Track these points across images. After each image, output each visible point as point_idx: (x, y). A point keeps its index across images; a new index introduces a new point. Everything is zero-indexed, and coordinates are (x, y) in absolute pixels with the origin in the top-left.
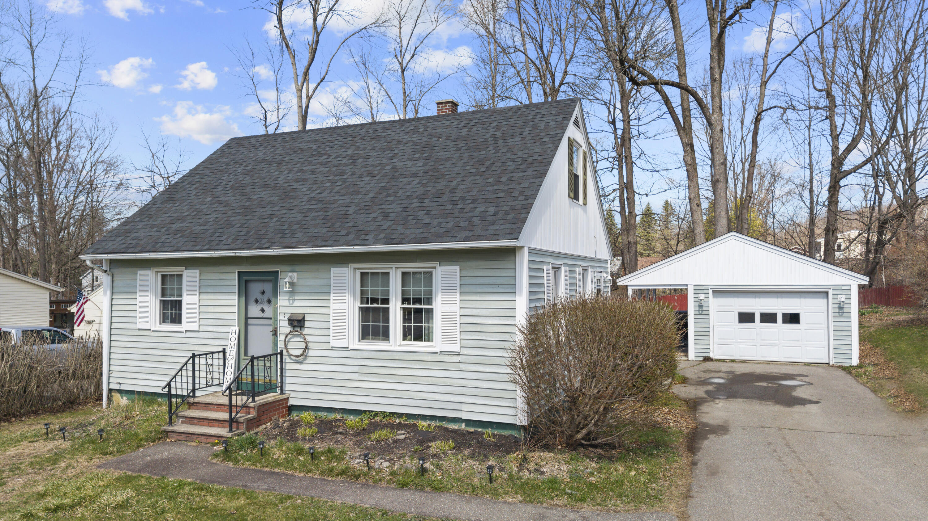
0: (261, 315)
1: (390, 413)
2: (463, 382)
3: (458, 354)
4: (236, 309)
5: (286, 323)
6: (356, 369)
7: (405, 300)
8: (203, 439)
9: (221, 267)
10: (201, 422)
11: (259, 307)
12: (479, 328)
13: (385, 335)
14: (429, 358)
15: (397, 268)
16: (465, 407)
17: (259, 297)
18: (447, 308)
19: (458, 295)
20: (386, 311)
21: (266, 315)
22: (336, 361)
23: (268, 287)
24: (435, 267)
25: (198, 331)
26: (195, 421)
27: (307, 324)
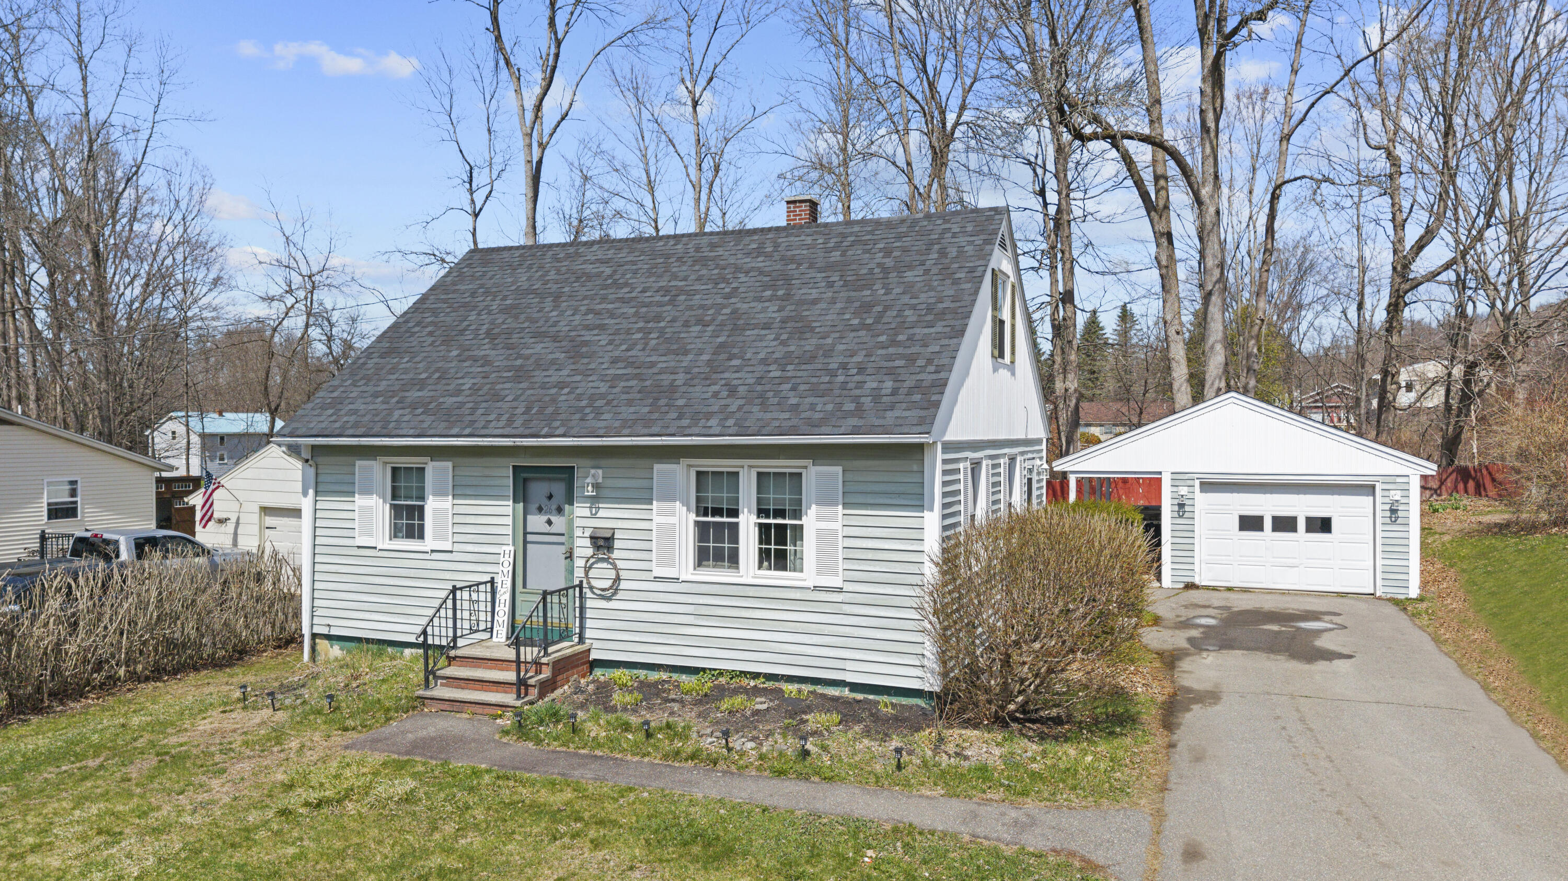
0: (547, 529)
1: (741, 672)
2: (847, 631)
3: (840, 590)
4: (509, 521)
5: (587, 542)
6: (690, 609)
7: (762, 512)
8: (478, 709)
9: (484, 459)
10: (472, 684)
11: (545, 518)
12: (870, 555)
13: (734, 559)
14: (798, 595)
15: (750, 467)
16: (849, 665)
17: (545, 502)
18: (823, 525)
19: (840, 507)
20: (734, 528)
21: (553, 529)
22: (662, 597)
23: (558, 489)
24: (806, 467)
25: (451, 552)
26: (462, 683)
27: (617, 544)
